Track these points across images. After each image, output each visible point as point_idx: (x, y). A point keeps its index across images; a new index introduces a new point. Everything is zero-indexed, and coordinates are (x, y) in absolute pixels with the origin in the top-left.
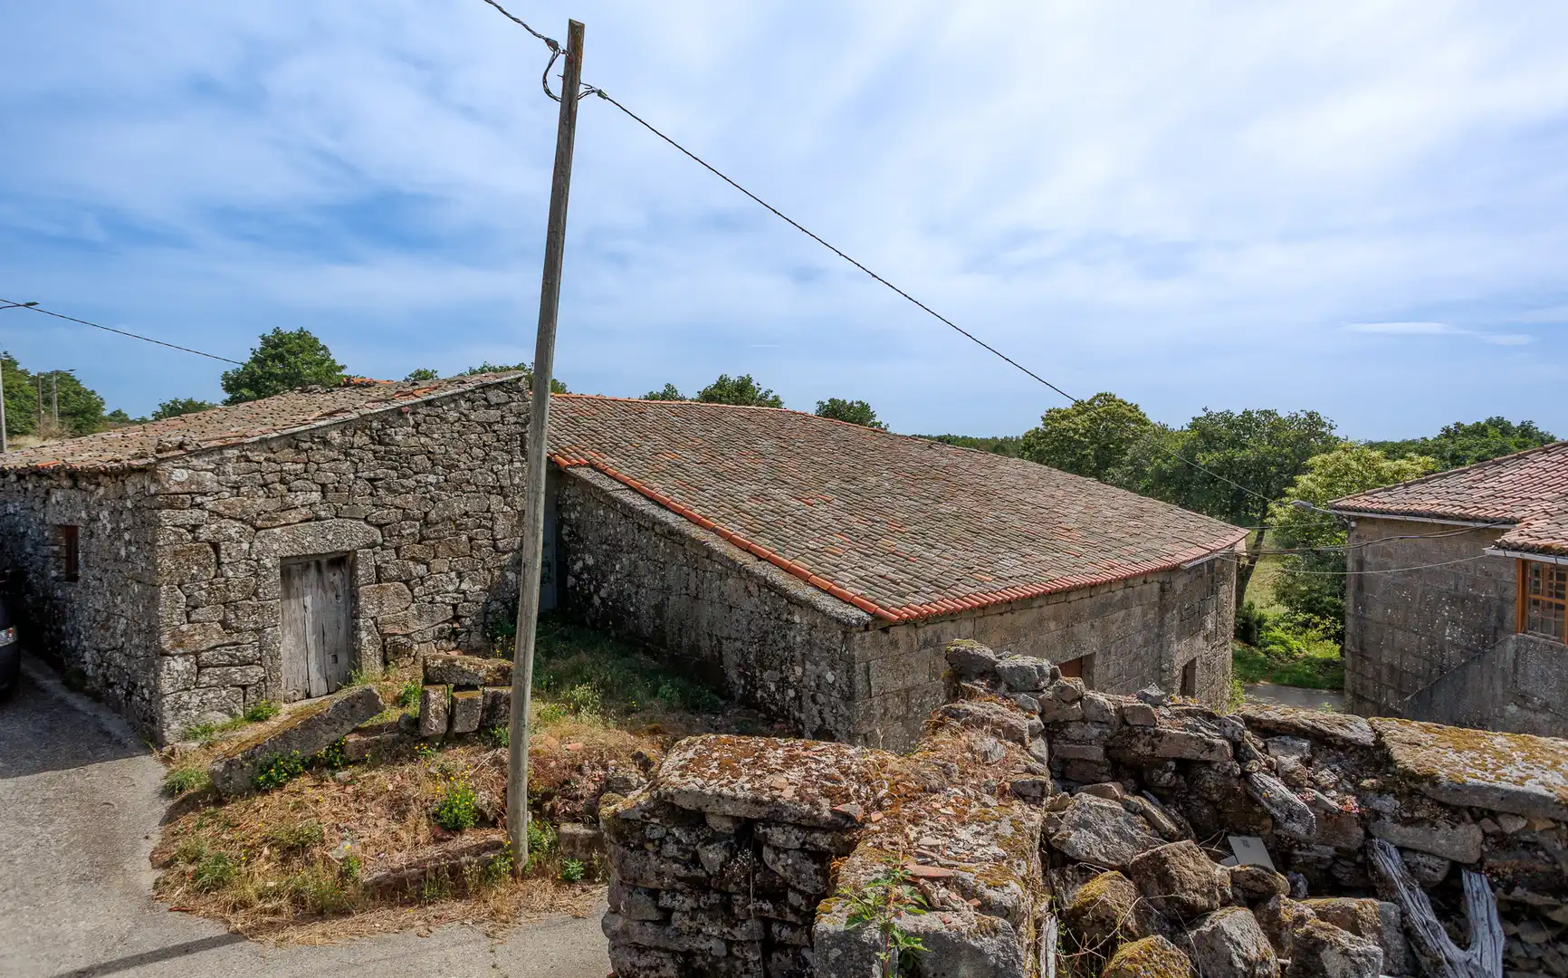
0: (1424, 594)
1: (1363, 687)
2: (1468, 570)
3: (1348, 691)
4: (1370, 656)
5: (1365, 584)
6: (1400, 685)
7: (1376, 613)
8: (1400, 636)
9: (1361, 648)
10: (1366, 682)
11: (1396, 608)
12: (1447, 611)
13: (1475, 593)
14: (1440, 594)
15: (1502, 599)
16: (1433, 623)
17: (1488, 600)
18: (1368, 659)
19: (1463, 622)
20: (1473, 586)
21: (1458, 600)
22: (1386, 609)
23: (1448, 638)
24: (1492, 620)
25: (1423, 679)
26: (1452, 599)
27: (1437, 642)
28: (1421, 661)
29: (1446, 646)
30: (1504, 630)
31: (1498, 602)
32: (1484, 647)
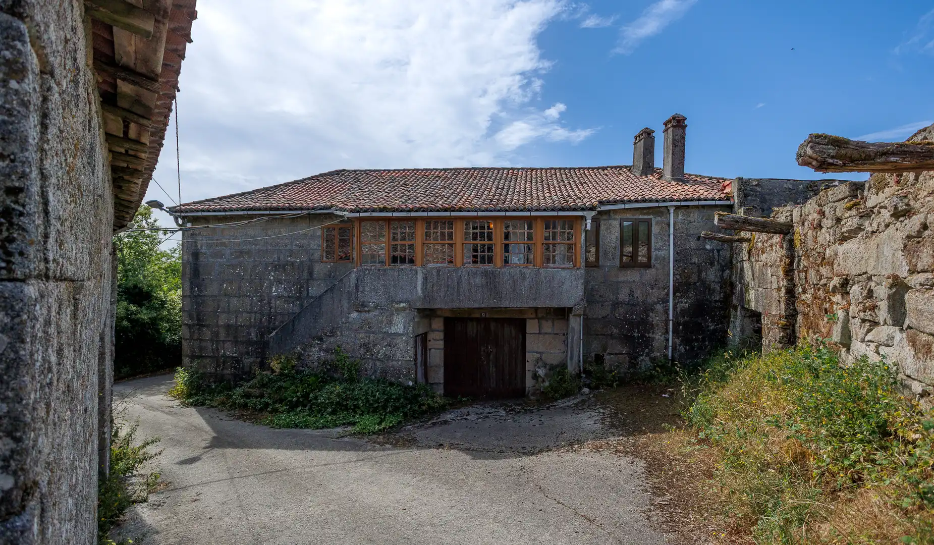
0: (255, 266)
1: (201, 349)
2: (286, 246)
3: (187, 356)
4: (207, 323)
5: (201, 270)
6: (235, 337)
7: (212, 289)
8: (234, 301)
9: (199, 320)
10: (204, 344)
11: (231, 282)
12: (272, 276)
13: (293, 260)
14: (267, 265)
15: (311, 260)
16: (262, 286)
17: (302, 262)
18: (204, 326)
19: (285, 280)
20: (290, 256)
21: (279, 267)
22: (221, 285)
23: (274, 294)
24: (305, 275)
25: (255, 327)
26: (275, 267)
27: (266, 298)
28: (253, 315)
29: (273, 300)
30: (313, 279)
31: (308, 263)
32: (300, 293)
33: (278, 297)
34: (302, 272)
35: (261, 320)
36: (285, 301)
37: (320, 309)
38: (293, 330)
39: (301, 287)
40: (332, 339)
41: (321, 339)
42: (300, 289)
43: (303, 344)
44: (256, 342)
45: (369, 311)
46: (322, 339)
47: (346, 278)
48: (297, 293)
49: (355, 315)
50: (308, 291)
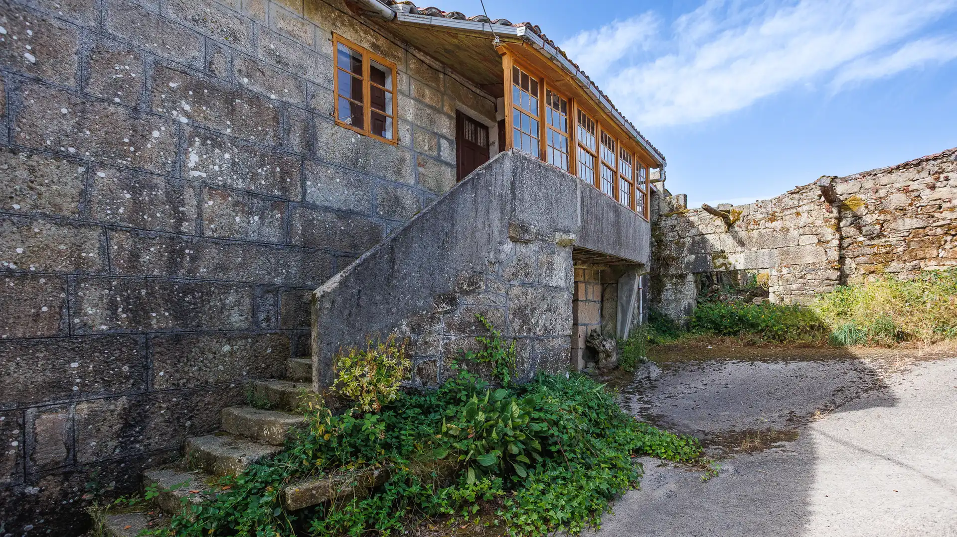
20: (248, 75)
23: (196, 174)
24: (295, 141)
25: (103, 278)
26: (198, 87)
27: (161, 182)
28: (94, 235)
29: (189, 194)
30: (319, 161)
31: (304, 115)
32: (284, 189)
33: (208, 187)
34: (288, 132)
35: (134, 256)
36: (236, 204)
37: (453, 225)
38: (391, 277)
39: (285, 173)
40: (470, 300)
41: (452, 301)
42: (283, 180)
43: (415, 313)
44: (107, 340)
45: (527, 242)
46: (454, 299)
47: (498, 165)
48: (272, 186)
49: (508, 247)
50: (304, 187)
